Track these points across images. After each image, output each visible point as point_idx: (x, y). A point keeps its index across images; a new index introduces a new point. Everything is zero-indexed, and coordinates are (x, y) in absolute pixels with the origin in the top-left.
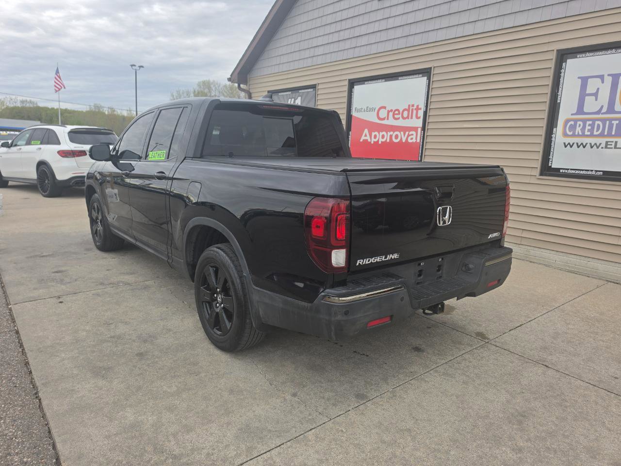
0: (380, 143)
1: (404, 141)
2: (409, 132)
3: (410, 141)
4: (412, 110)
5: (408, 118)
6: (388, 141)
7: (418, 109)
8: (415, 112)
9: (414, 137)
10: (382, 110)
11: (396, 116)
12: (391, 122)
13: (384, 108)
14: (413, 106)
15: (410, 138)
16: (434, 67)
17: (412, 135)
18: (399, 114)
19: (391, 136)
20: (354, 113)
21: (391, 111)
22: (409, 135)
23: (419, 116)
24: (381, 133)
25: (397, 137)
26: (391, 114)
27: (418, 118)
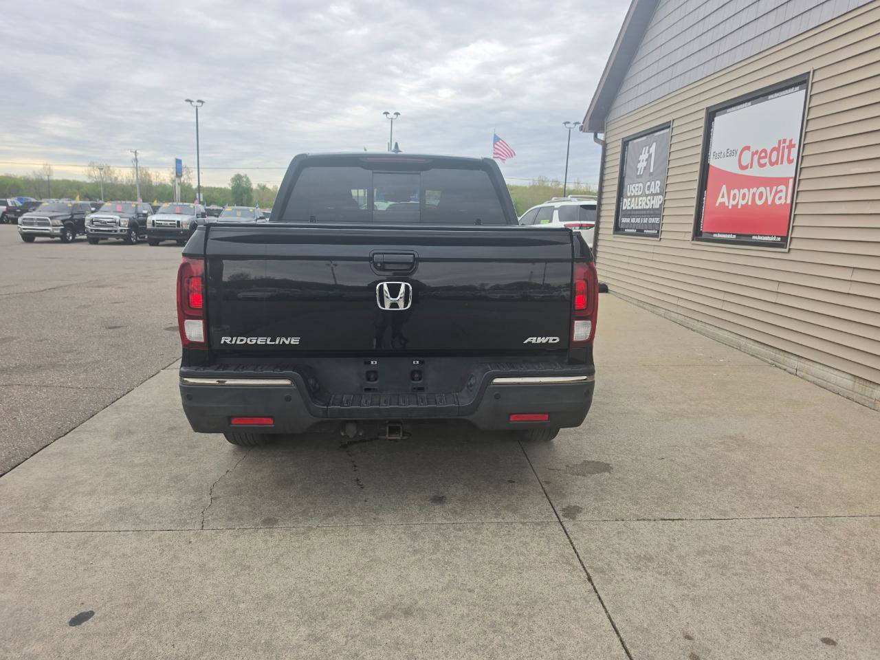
0: (739, 207)
1: (769, 203)
2: (778, 185)
3: (778, 202)
4: (784, 147)
5: (776, 163)
6: (750, 203)
7: (791, 146)
8: (786, 151)
9: (783, 194)
10: (746, 152)
11: (762, 161)
12: (756, 172)
13: (747, 148)
14: (785, 141)
15: (777, 197)
16: (814, 71)
17: (781, 191)
18: (765, 157)
19: (754, 194)
20: (713, 162)
21: (757, 152)
22: (777, 192)
23: (791, 158)
24: (741, 190)
25: (761, 195)
26: (756, 157)
27: (790, 161)
